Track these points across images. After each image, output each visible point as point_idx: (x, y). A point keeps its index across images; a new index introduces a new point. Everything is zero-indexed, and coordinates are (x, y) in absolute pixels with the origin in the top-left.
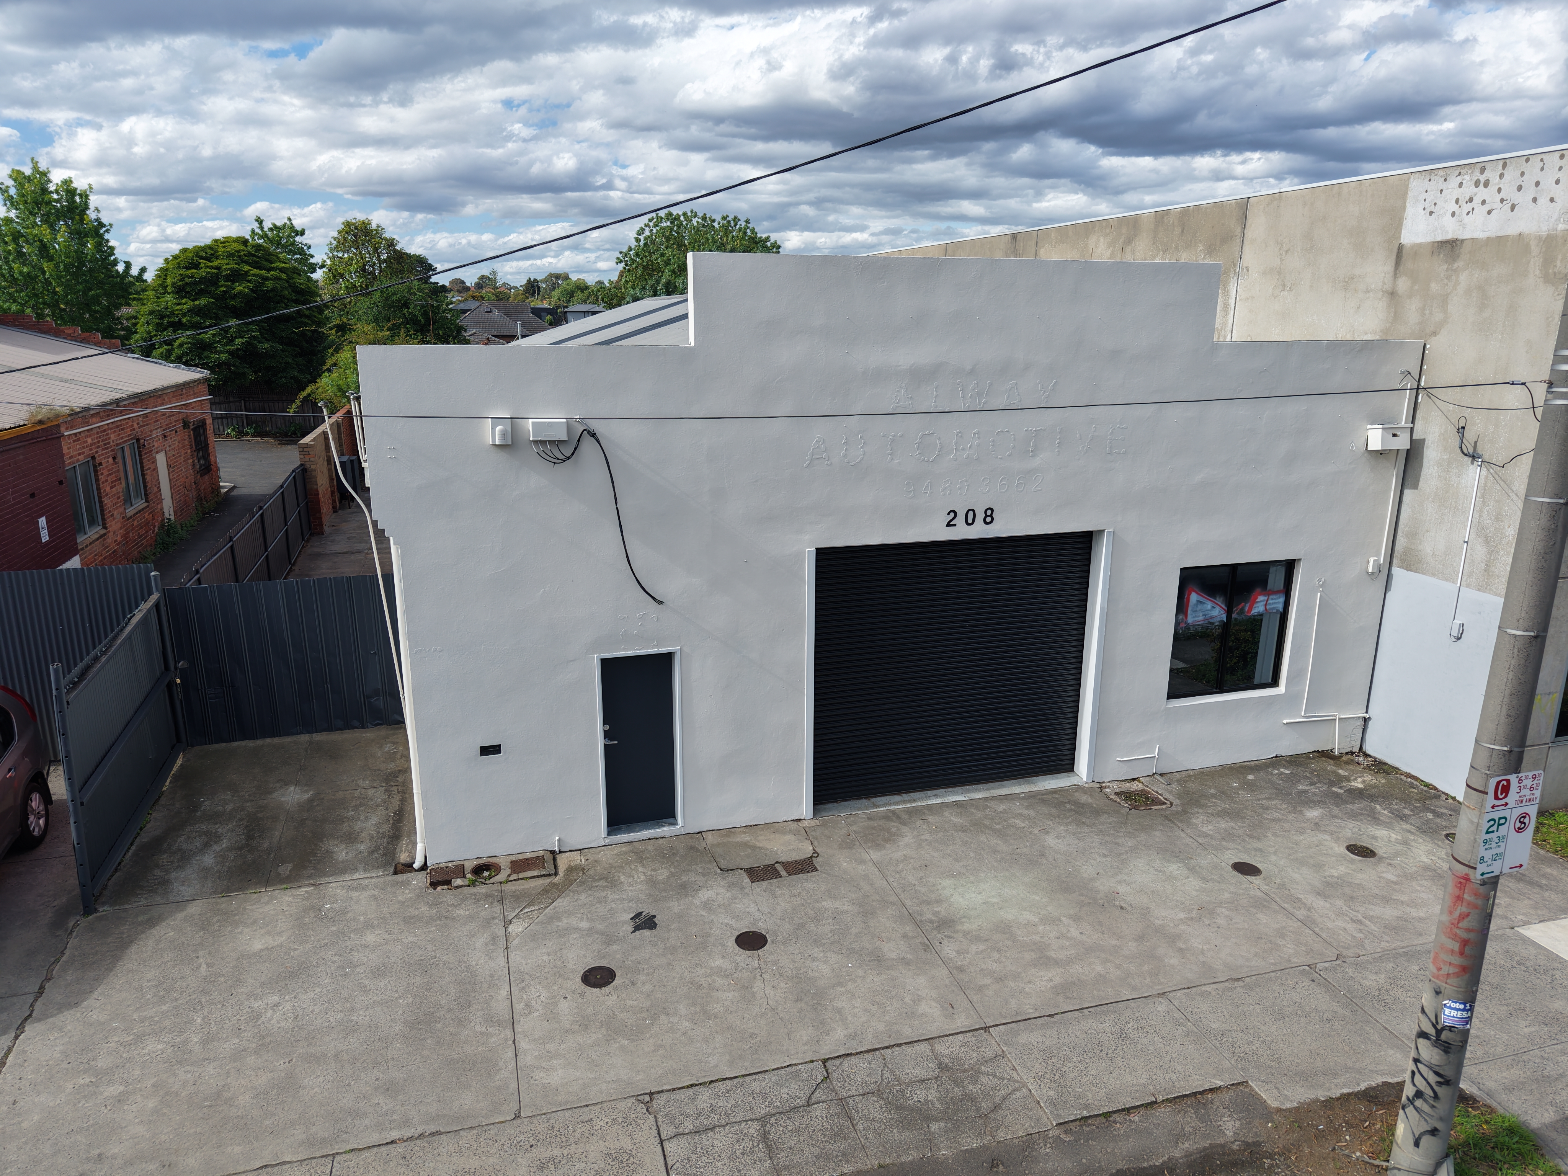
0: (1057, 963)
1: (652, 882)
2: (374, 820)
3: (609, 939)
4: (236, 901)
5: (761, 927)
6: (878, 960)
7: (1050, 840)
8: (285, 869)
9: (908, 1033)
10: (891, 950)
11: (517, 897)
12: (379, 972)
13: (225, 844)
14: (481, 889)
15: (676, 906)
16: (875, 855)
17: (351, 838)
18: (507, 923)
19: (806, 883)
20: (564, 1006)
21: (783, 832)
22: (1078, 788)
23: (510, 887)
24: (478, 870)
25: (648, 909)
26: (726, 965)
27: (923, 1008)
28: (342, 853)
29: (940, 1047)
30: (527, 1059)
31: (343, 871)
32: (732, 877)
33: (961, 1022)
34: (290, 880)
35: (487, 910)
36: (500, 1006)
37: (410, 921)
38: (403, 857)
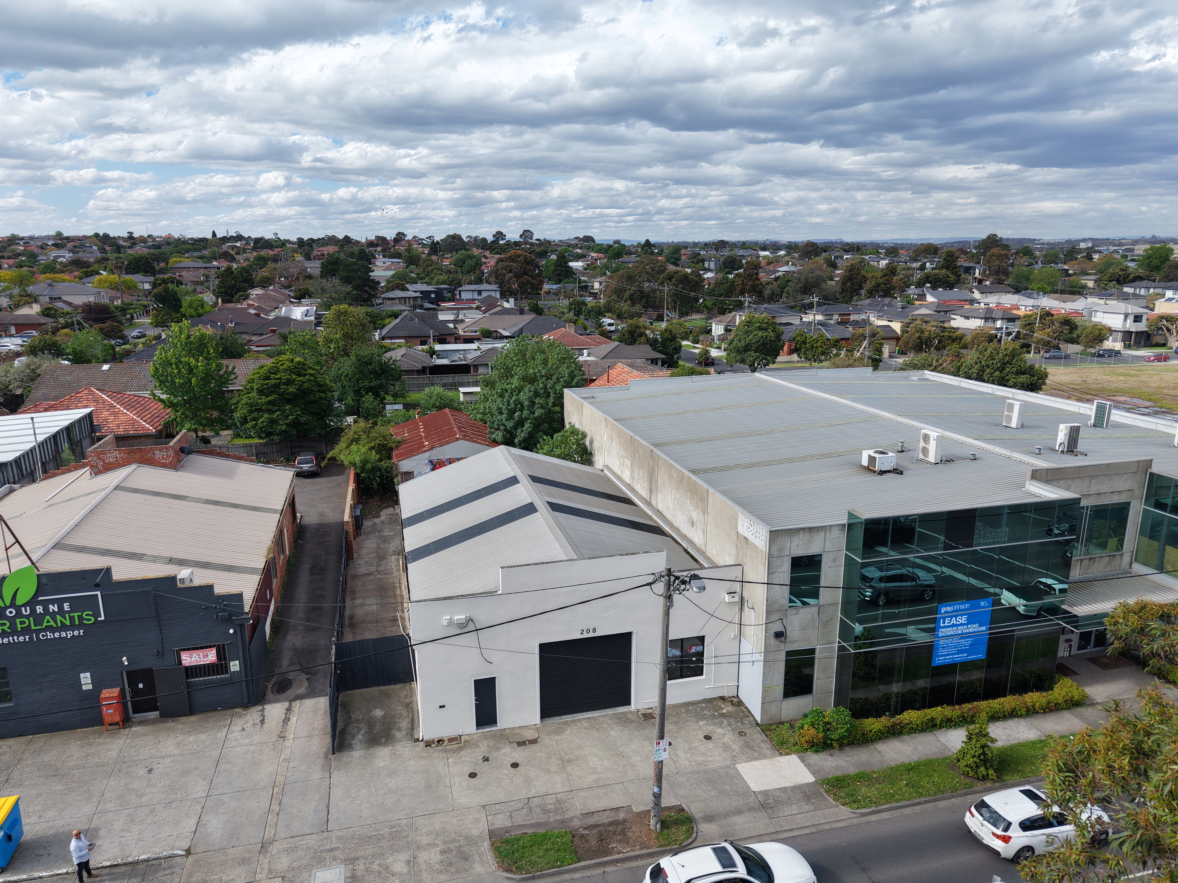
0: (598, 773)
1: (489, 746)
2: (405, 723)
3: (476, 764)
4: (372, 751)
5: (518, 761)
6: (549, 771)
7: (612, 733)
8: (383, 740)
9: (551, 792)
10: (553, 769)
11: (450, 750)
12: (415, 773)
13: (363, 731)
14: (440, 748)
15: (495, 754)
16: (557, 738)
17: (399, 729)
18: (448, 759)
19: (534, 747)
20: (464, 783)
21: (530, 729)
22: (630, 712)
23: (448, 747)
24: (438, 741)
25: (487, 755)
26: (507, 772)
27: (557, 785)
28: (398, 735)
29: (558, 796)
30: (455, 797)
31: (400, 741)
32: (512, 745)
33: (566, 789)
34: (385, 744)
35: (442, 755)
36: (448, 783)
37: (421, 757)
38: (416, 737)
